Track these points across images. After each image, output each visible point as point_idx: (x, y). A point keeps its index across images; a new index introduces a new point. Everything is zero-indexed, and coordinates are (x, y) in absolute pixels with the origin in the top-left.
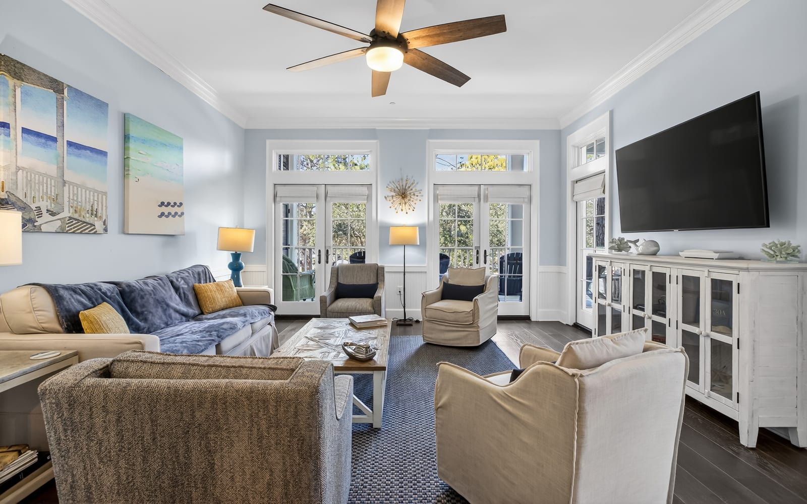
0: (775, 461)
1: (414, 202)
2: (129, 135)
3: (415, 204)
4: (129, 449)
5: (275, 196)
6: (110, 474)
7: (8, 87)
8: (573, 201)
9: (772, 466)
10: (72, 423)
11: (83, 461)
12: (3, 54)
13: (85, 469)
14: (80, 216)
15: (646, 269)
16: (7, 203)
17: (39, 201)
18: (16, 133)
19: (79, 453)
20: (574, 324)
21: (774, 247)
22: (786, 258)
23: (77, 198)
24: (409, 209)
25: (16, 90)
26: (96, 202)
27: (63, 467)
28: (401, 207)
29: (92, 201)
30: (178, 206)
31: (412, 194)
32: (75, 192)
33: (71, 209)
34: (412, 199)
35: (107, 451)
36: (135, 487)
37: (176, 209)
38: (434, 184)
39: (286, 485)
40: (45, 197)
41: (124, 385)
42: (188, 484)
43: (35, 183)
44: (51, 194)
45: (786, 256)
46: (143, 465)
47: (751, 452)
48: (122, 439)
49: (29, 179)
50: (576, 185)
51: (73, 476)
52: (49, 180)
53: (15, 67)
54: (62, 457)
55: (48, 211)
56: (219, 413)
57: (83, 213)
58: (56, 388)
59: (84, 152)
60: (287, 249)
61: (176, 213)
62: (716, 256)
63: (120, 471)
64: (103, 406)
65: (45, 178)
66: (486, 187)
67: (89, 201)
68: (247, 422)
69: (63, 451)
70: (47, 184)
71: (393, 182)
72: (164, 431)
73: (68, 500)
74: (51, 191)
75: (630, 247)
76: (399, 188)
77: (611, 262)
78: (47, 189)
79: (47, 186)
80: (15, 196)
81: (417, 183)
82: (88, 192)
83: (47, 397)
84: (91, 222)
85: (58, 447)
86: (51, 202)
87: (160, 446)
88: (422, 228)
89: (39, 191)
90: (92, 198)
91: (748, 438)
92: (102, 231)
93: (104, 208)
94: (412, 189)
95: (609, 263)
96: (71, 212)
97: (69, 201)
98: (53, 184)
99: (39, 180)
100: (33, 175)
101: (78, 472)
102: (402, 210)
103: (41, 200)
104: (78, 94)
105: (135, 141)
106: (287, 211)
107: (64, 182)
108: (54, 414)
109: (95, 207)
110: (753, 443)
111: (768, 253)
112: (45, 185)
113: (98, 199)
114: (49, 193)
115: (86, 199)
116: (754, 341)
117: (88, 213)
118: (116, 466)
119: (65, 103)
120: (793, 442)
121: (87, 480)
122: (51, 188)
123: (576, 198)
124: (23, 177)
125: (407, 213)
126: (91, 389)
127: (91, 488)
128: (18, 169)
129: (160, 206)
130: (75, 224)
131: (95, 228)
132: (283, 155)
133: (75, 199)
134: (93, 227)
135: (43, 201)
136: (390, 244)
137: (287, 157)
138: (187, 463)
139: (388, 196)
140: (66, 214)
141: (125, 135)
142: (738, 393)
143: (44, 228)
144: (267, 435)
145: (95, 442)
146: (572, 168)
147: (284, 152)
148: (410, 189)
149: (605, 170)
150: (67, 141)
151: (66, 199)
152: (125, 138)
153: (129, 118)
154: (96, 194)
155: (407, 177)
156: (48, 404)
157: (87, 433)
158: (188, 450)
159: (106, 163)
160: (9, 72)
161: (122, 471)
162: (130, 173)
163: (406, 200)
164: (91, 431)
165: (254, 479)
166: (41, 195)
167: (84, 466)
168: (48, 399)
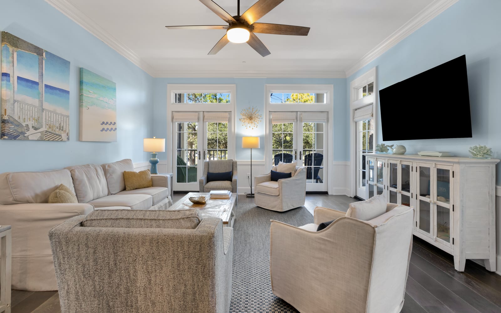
0: (475, 280)
1: (257, 122)
2: (83, 81)
3: (258, 123)
4: (101, 270)
5: (173, 118)
6: (90, 285)
7: (9, 52)
8: (354, 121)
9: (474, 283)
10: (68, 253)
11: (74, 276)
12: (6, 32)
13: (75, 281)
14: (52, 130)
15: (398, 162)
16: (8, 122)
17: (28, 121)
18: (14, 79)
19: (71, 272)
20: (355, 196)
21: (476, 149)
22: (483, 156)
23: (51, 119)
24: (254, 126)
25: (14, 54)
26: (62, 122)
27: (62, 280)
28: (249, 125)
29: (60, 121)
30: (113, 124)
31: (256, 117)
32: (50, 116)
33: (47, 126)
34: (256, 120)
35: (88, 271)
36: (104, 293)
37: (112, 126)
38: (269, 111)
39: (194, 294)
40: (31, 118)
41: (98, 231)
42: (135, 292)
43: (25, 110)
44: (35, 117)
45: (482, 155)
46: (109, 280)
47: (461, 274)
48: (97, 264)
49: (21, 107)
50: (356, 112)
51: (68, 285)
52: (34, 108)
53: (13, 39)
54: (62, 274)
55: (33, 127)
56: (154, 248)
57: (54, 129)
58: (59, 232)
59: (55, 91)
60: (180, 151)
61: (112, 129)
62: (441, 154)
63: (95, 283)
64: (86, 244)
65: (31, 107)
66: (301, 113)
67: (58, 121)
68: (171, 255)
69: (62, 271)
70: (32, 110)
71: (245, 110)
72: (121, 259)
73: (65, 300)
74: (35, 116)
75: (388, 150)
76: (248, 113)
77: (377, 158)
78: (32, 114)
79: (32, 112)
80: (13, 118)
81: (259, 111)
82: (57, 115)
83: (53, 238)
84: (59, 134)
85: (60, 268)
86: (35, 122)
87: (119, 268)
88: (262, 138)
89: (28, 115)
90: (60, 119)
91: (459, 265)
92: (66, 140)
93: (67, 125)
94: (256, 114)
95: (375, 159)
96: (47, 128)
97: (46, 121)
98: (36, 111)
99: (27, 108)
100: (24, 105)
101: (71, 283)
102: (250, 127)
103: (29, 120)
104: (51, 56)
105: (86, 85)
106: (180, 127)
107: (43, 110)
108: (57, 248)
109: (62, 125)
110: (462, 269)
111: (473, 153)
112: (31, 111)
113: (64, 120)
114: (34, 116)
115: (56, 120)
116: (463, 206)
117: (58, 129)
118: (94, 281)
119: (44, 61)
120: (487, 269)
121: (76, 288)
122: (35, 113)
123: (356, 119)
124: (18, 106)
125: (253, 129)
126: (79, 233)
127: (78, 293)
128: (15, 101)
129: (102, 124)
130: (49, 135)
131: (61, 138)
132: (178, 94)
133: (50, 120)
134: (61, 137)
135: (30, 121)
136: (242, 147)
137: (180, 95)
138: (135, 279)
139: (241, 119)
140: (44, 129)
141: (80, 81)
142: (453, 239)
143: (30, 138)
144: (183, 263)
145: (81, 265)
146: (353, 102)
147: (178, 92)
148: (255, 114)
149: (373, 103)
150: (45, 85)
151: (44, 120)
152: (80, 83)
153: (83, 70)
154: (62, 117)
155: (253, 106)
156: (54, 242)
157: (76, 260)
158: (135, 272)
159: (68, 99)
160: (10, 43)
161: (97, 283)
162: (83, 104)
163: (252, 121)
164: (78, 259)
165: (175, 290)
166: (29, 117)
167: (75, 279)
168: (54, 239)
